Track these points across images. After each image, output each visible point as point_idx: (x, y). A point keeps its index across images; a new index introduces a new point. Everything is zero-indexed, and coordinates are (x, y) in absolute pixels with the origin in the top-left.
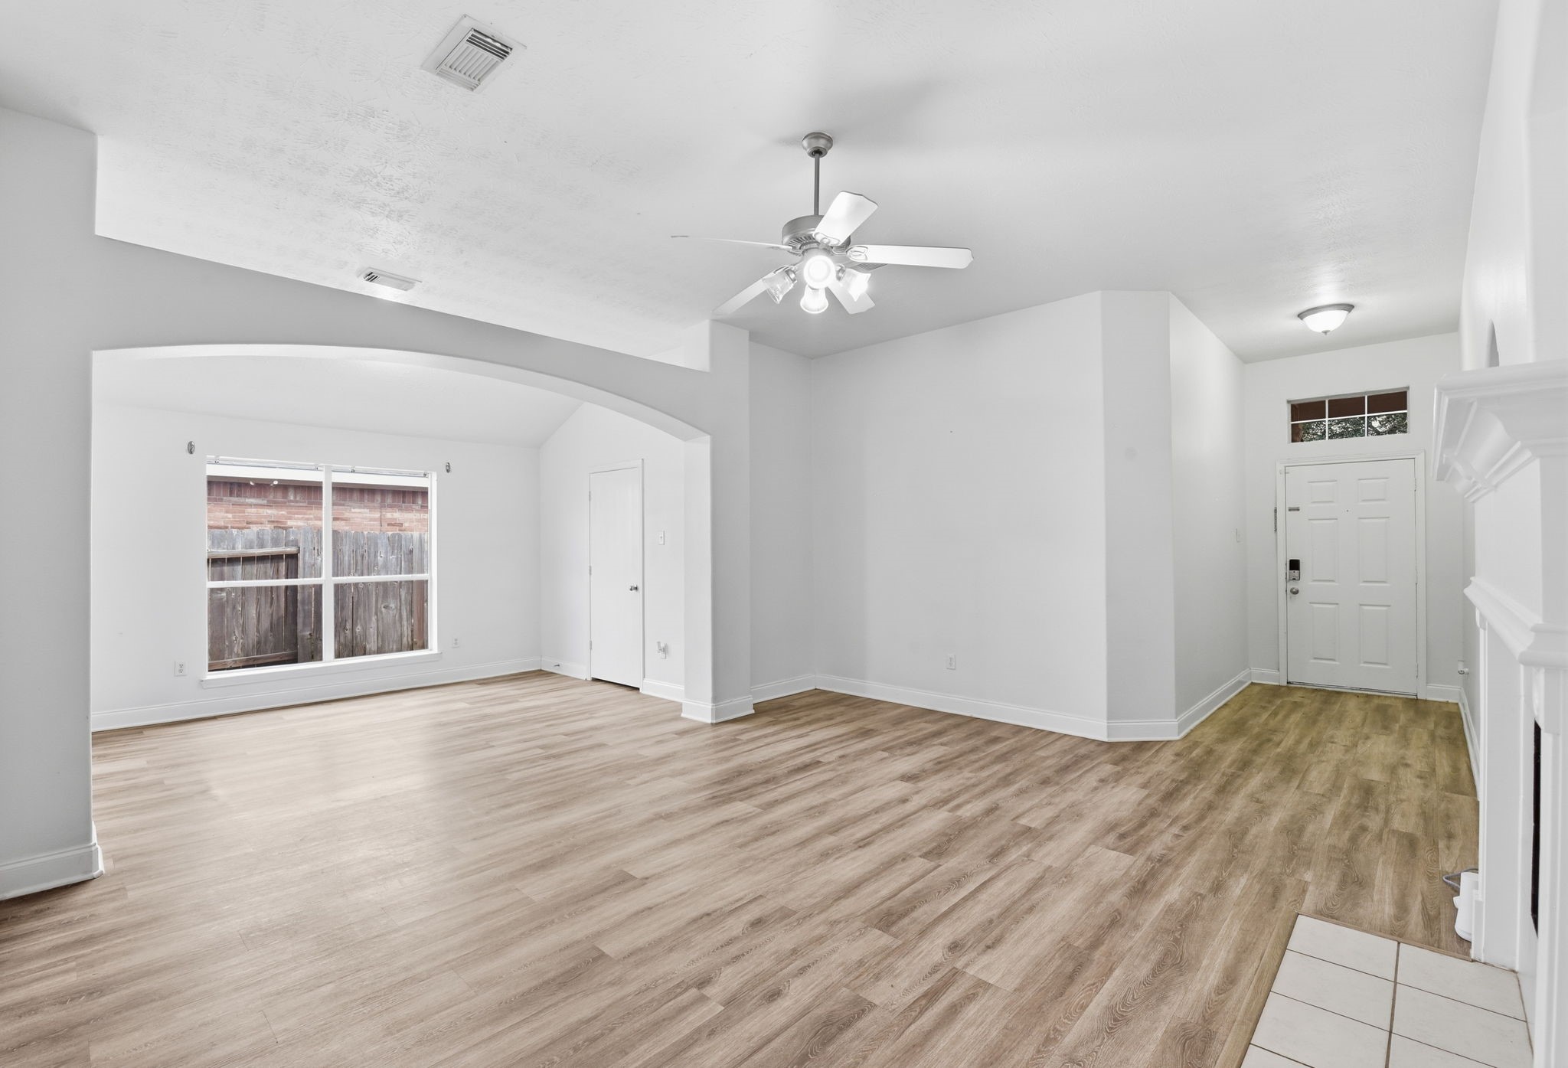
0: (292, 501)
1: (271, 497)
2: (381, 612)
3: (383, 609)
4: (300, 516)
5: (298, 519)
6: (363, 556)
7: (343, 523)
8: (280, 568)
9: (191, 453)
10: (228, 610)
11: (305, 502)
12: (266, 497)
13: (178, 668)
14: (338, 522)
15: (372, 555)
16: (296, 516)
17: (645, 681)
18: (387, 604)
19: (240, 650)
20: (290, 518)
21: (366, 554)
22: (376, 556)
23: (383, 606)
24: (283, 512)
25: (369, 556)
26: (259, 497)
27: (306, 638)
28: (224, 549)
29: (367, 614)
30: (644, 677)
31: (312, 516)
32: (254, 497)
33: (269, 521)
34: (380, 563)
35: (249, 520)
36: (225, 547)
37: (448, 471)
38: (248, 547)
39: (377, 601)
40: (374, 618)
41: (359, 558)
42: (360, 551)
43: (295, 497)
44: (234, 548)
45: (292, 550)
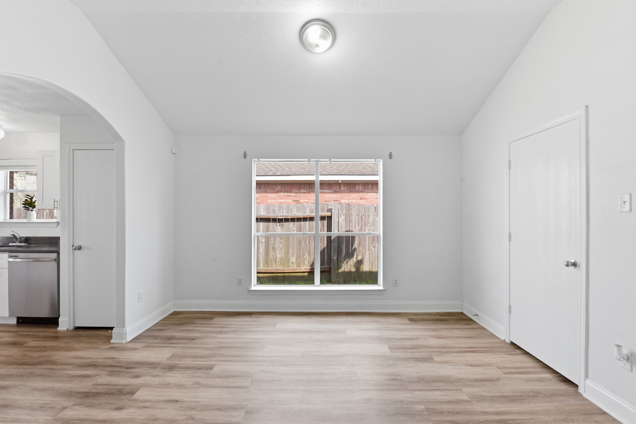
0: (343, 191)
1: (334, 189)
2: (371, 250)
3: (372, 248)
4: (346, 198)
5: (345, 199)
6: (362, 218)
7: (364, 200)
8: (324, 224)
9: (245, 158)
10: (303, 243)
11: (348, 191)
12: (332, 189)
13: (239, 281)
14: (362, 200)
15: (367, 217)
16: (344, 198)
17: (586, 382)
18: (374, 245)
19: (307, 263)
20: (342, 199)
21: (363, 217)
22: (368, 218)
23: (372, 246)
24: (339, 196)
25: (365, 218)
26: (330, 189)
27: (335, 260)
28: (301, 213)
29: (364, 250)
30: (587, 377)
31: (351, 198)
32: (328, 189)
33: (333, 200)
34: (371, 222)
35: (326, 200)
36: (302, 212)
37: (390, 158)
38: (311, 212)
39: (369, 243)
40: (367, 253)
41: (360, 219)
42: (361, 215)
43: (344, 189)
44: (305, 213)
45: (329, 214)
